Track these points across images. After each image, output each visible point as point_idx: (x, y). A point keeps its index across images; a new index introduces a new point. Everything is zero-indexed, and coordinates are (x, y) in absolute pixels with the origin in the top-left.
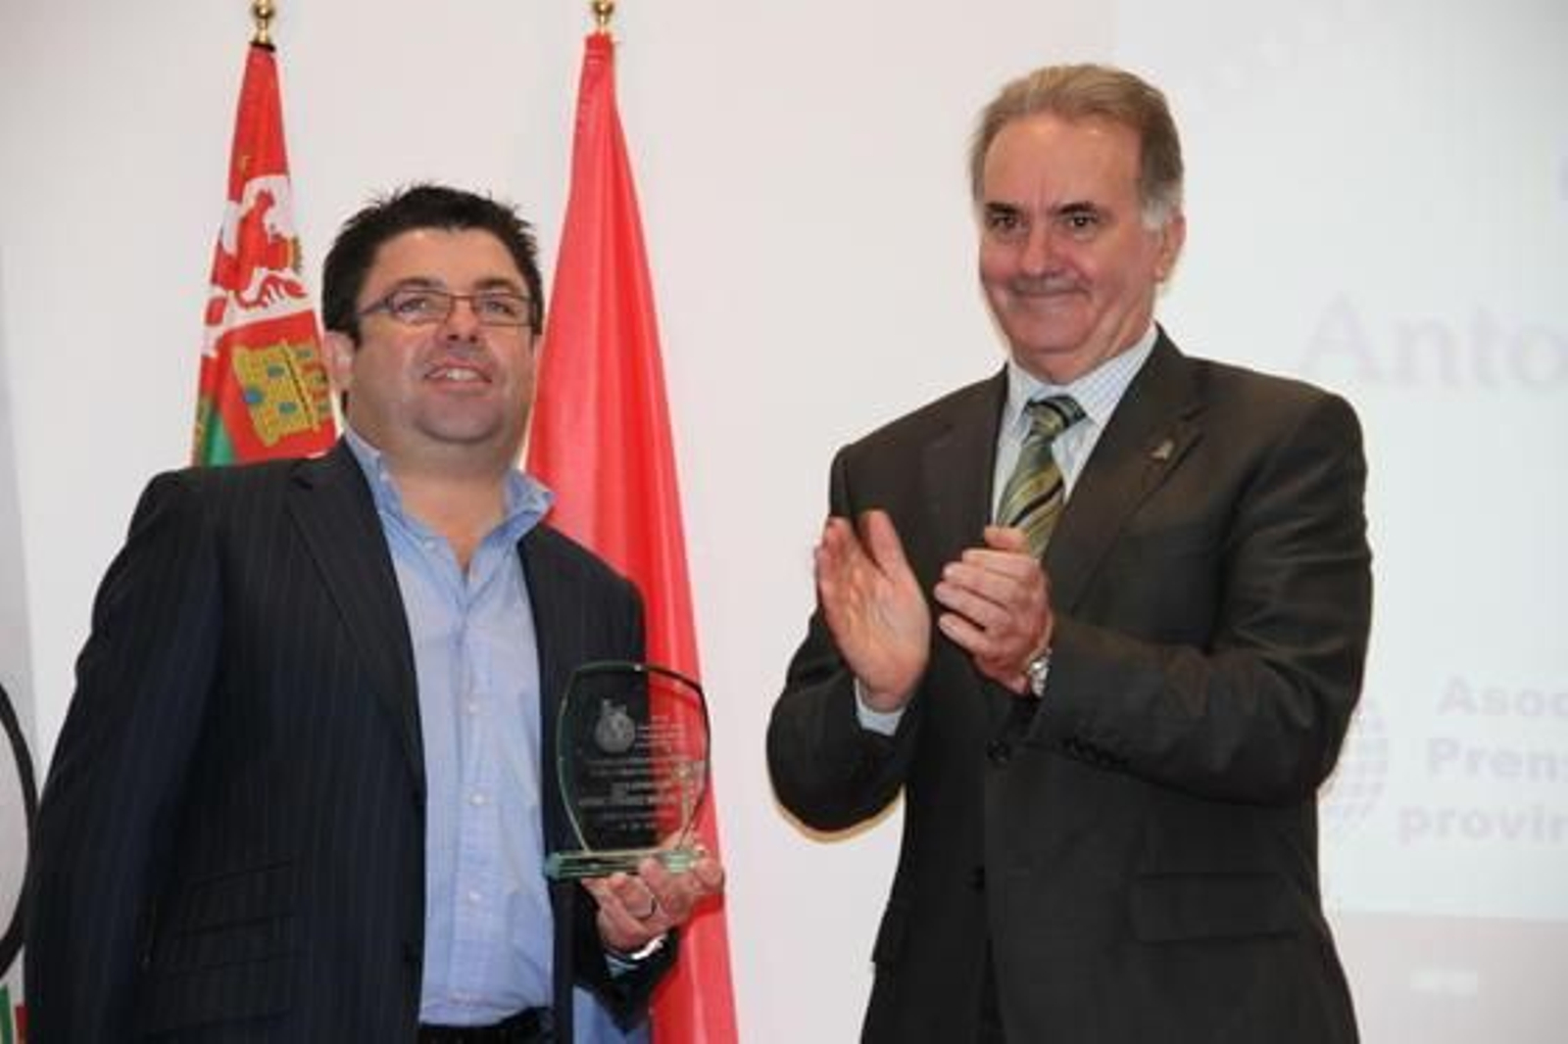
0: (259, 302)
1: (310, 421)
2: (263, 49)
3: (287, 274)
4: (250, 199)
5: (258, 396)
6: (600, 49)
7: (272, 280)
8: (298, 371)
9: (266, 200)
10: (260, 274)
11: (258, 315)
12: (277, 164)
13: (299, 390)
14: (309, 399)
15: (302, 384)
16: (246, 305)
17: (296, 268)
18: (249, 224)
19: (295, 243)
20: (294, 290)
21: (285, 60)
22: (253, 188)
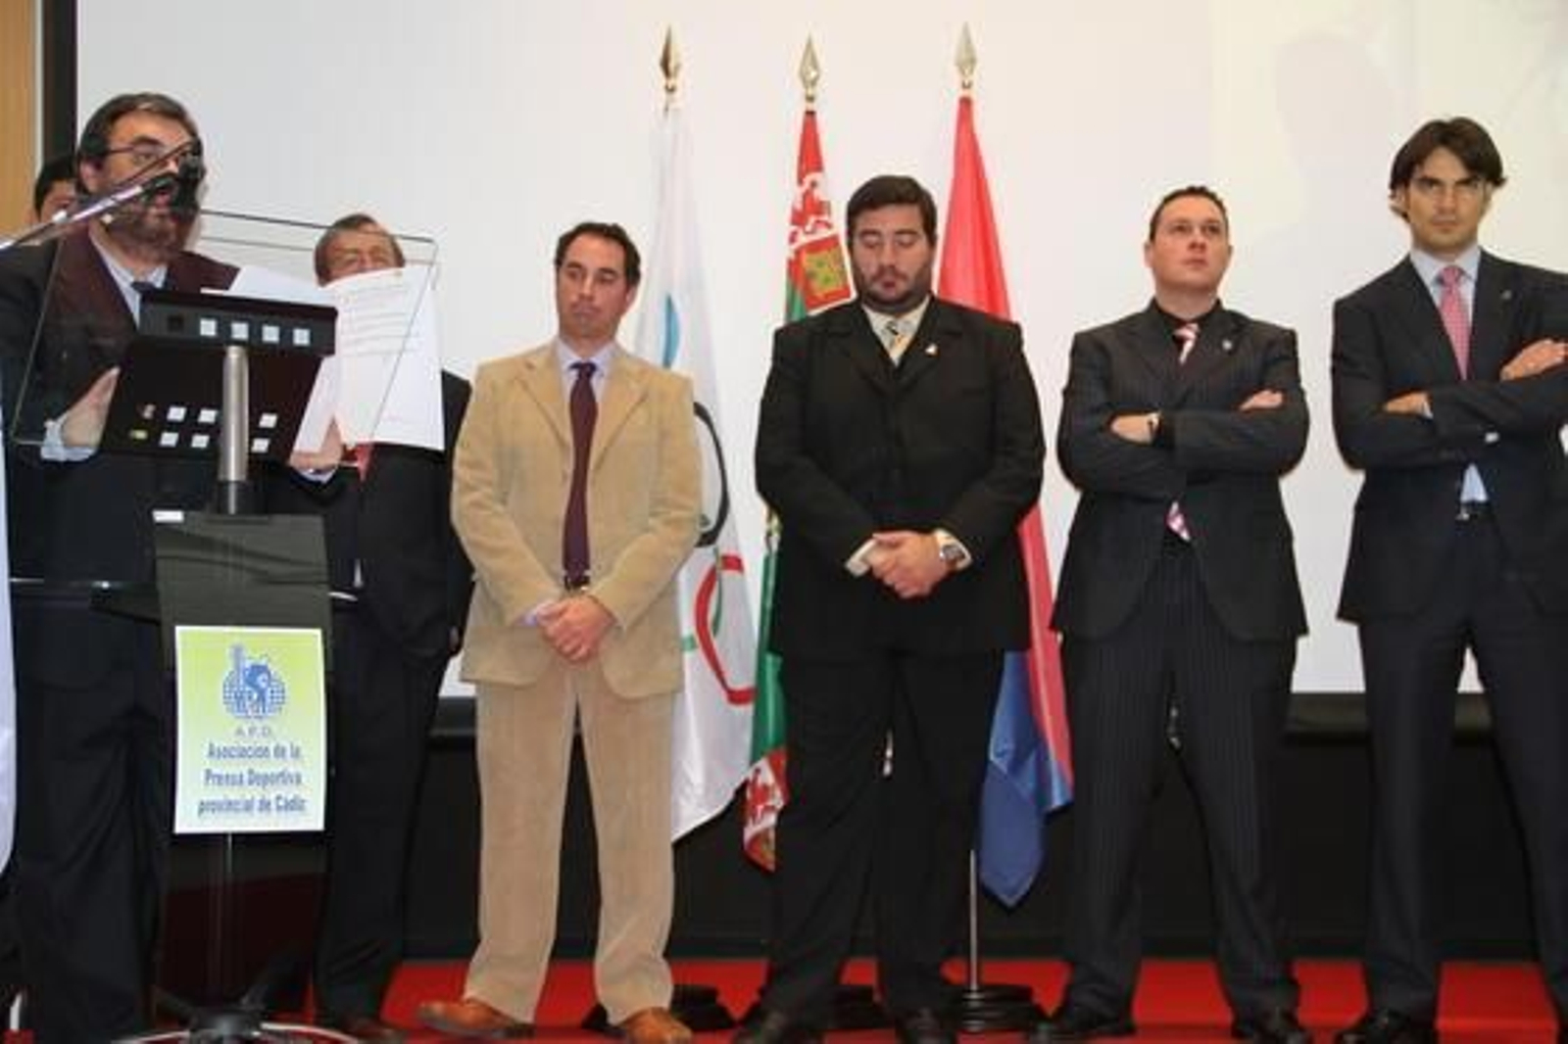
0: (813, 232)
2: (810, 114)
3: (825, 218)
4: (807, 184)
5: (814, 276)
6: (966, 104)
7: (818, 222)
8: (832, 263)
9: (814, 184)
10: (812, 219)
11: (813, 238)
12: (818, 166)
13: (832, 270)
14: (838, 275)
15: (835, 270)
16: (807, 233)
17: (829, 213)
18: (807, 196)
19: (828, 205)
20: (828, 226)
21: (820, 118)
22: (808, 179)
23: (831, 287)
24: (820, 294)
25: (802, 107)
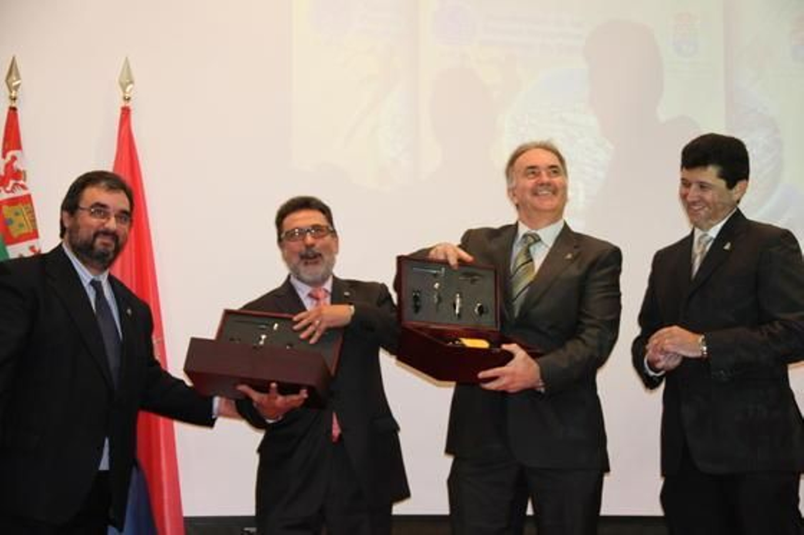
0: (12, 191)
1: (29, 228)
2: (13, 110)
3: (21, 182)
4: (9, 158)
5: (11, 221)
7: (16, 184)
8: (25, 213)
9: (14, 158)
10: (12, 182)
11: (11, 195)
12: (18, 147)
13: (25, 219)
14: (29, 223)
15: (27, 218)
16: (8, 192)
17: (25, 180)
18: (9, 166)
19: (24, 172)
20: (23, 187)
21: (21, 114)
22: (9, 155)
23: (24, 230)
24: (15, 235)
25: (8, 104)
